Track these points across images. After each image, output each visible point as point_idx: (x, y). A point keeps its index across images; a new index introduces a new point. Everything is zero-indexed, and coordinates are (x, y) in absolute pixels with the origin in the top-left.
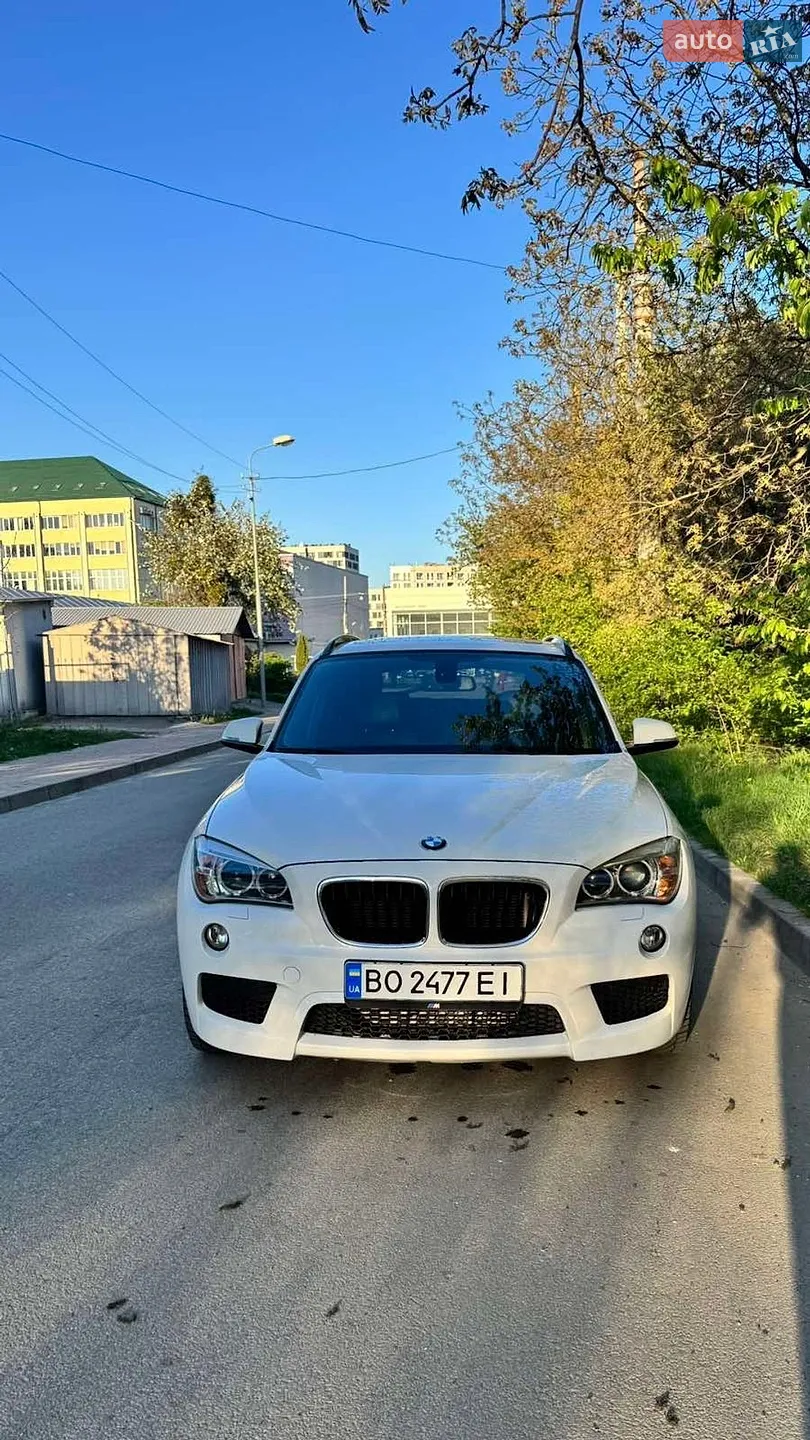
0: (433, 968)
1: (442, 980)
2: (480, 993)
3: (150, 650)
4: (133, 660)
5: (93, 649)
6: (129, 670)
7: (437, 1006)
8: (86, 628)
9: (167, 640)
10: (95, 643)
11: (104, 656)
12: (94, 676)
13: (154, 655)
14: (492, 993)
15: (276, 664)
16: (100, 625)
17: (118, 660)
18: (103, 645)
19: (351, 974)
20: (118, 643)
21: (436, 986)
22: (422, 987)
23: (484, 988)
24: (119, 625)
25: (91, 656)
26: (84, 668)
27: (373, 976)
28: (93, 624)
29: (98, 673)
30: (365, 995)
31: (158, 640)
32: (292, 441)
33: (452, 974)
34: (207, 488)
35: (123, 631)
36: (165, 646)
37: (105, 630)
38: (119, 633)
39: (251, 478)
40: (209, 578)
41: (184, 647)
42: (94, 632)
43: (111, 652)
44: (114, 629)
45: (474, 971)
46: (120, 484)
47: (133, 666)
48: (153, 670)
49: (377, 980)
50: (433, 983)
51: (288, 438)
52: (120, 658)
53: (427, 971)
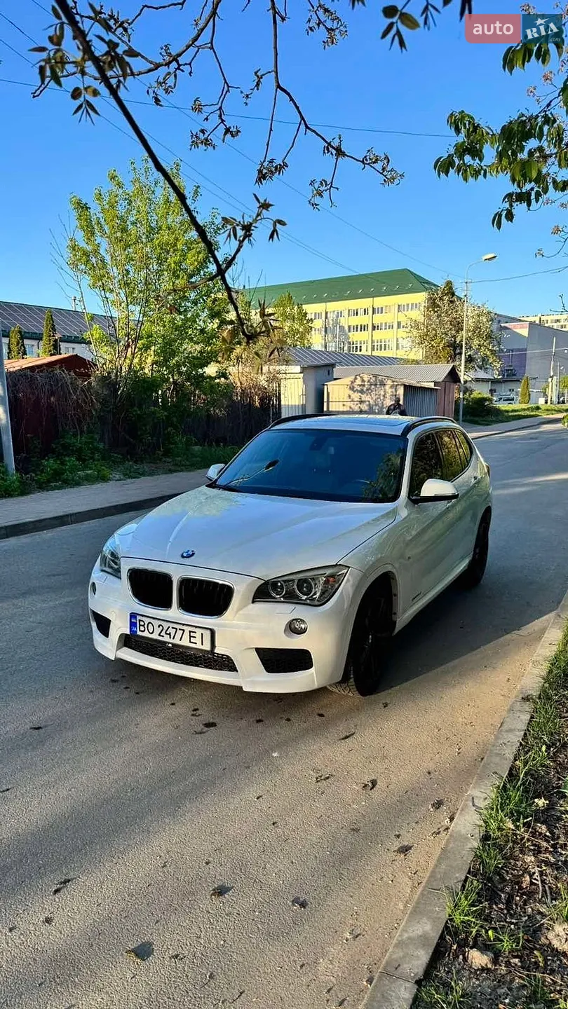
0: (169, 624)
1: (173, 632)
2: (190, 642)
3: (382, 393)
4: (372, 398)
5: (351, 392)
6: (370, 405)
7: (170, 645)
8: (347, 380)
9: (391, 387)
10: (352, 389)
11: (356, 396)
12: (350, 408)
13: (384, 396)
14: (196, 643)
15: (479, 398)
16: (356, 379)
17: (363, 399)
18: (357, 390)
19: (133, 621)
20: (365, 389)
21: (170, 634)
22: (163, 634)
23: (192, 640)
24: (366, 379)
25: (350, 396)
26: (345, 403)
27: (142, 623)
28: (351, 378)
29: (352, 406)
30: (139, 633)
31: (387, 387)
32: (495, 257)
33: (176, 629)
34: (451, 288)
35: (369, 381)
36: (390, 390)
37: (359, 381)
38: (366, 383)
39: (466, 283)
40: (442, 345)
41: (401, 391)
42: (352, 382)
43: (360, 394)
44: (363, 381)
45: (187, 629)
46: (422, 284)
47: (372, 402)
48: (383, 405)
49: (143, 626)
50: (168, 632)
51: (492, 255)
52: (364, 397)
53: (166, 625)
